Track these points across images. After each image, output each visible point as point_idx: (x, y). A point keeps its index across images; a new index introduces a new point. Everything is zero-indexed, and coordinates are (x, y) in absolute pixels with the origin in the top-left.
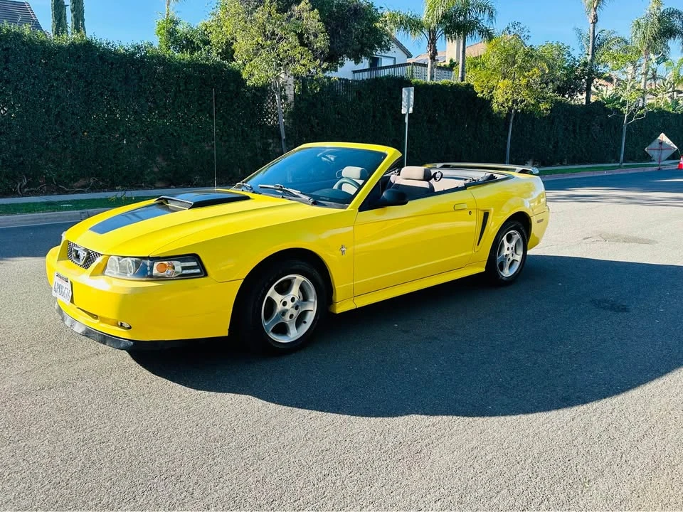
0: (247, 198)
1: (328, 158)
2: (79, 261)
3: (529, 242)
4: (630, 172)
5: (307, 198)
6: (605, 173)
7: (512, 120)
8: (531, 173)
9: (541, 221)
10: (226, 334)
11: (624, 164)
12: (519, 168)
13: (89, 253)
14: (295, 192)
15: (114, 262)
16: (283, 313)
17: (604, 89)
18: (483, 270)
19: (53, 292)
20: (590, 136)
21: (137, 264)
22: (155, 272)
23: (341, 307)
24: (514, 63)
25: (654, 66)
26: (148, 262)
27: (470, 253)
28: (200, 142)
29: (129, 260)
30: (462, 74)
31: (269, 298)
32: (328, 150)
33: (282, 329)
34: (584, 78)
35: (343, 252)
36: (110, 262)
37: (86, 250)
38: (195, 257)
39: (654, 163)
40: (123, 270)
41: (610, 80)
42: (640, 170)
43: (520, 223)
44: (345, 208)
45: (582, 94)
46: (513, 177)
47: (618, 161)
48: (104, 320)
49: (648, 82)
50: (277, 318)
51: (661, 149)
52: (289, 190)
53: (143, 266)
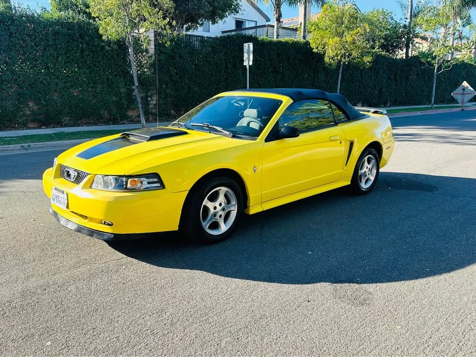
0: (186, 133)
1: (239, 104)
2: (70, 179)
3: (381, 163)
4: (439, 112)
5: (228, 133)
6: (419, 113)
7: (341, 71)
8: (382, 113)
9: (389, 147)
10: (177, 229)
11: (434, 106)
12: (373, 110)
13: (78, 173)
14: (219, 129)
15: (99, 179)
16: (215, 215)
17: (421, 46)
18: (350, 183)
19: (52, 201)
20: (408, 83)
21: (116, 180)
22: (129, 186)
23: (254, 210)
24: (342, 23)
25: (461, 28)
26: (124, 179)
27: (341, 171)
28: (68, 88)
29: (110, 177)
30: (304, 34)
31: (204, 206)
32: (239, 98)
33: (215, 226)
34: (404, 37)
35: (255, 171)
36: (96, 179)
37: (76, 170)
38: (156, 175)
39: (459, 105)
40: (106, 184)
41: (424, 38)
42: (447, 111)
43: (375, 150)
44: (255, 140)
45: (402, 50)
46: (369, 117)
47: (430, 103)
48: (92, 220)
49: (456, 41)
50: (211, 218)
51: (463, 94)
52: (214, 127)
53: (121, 182)
